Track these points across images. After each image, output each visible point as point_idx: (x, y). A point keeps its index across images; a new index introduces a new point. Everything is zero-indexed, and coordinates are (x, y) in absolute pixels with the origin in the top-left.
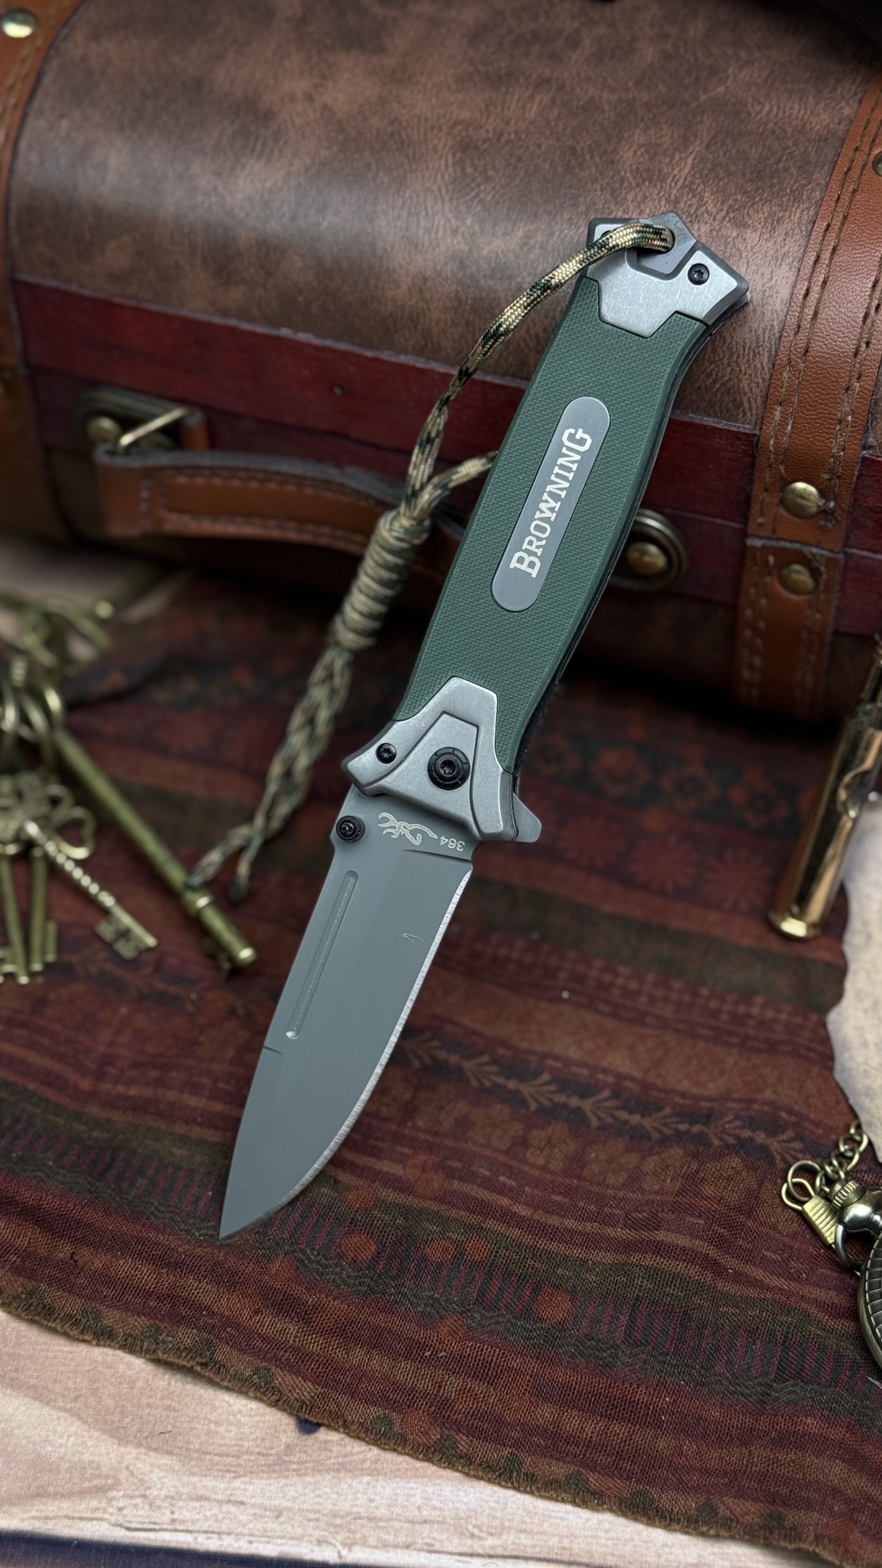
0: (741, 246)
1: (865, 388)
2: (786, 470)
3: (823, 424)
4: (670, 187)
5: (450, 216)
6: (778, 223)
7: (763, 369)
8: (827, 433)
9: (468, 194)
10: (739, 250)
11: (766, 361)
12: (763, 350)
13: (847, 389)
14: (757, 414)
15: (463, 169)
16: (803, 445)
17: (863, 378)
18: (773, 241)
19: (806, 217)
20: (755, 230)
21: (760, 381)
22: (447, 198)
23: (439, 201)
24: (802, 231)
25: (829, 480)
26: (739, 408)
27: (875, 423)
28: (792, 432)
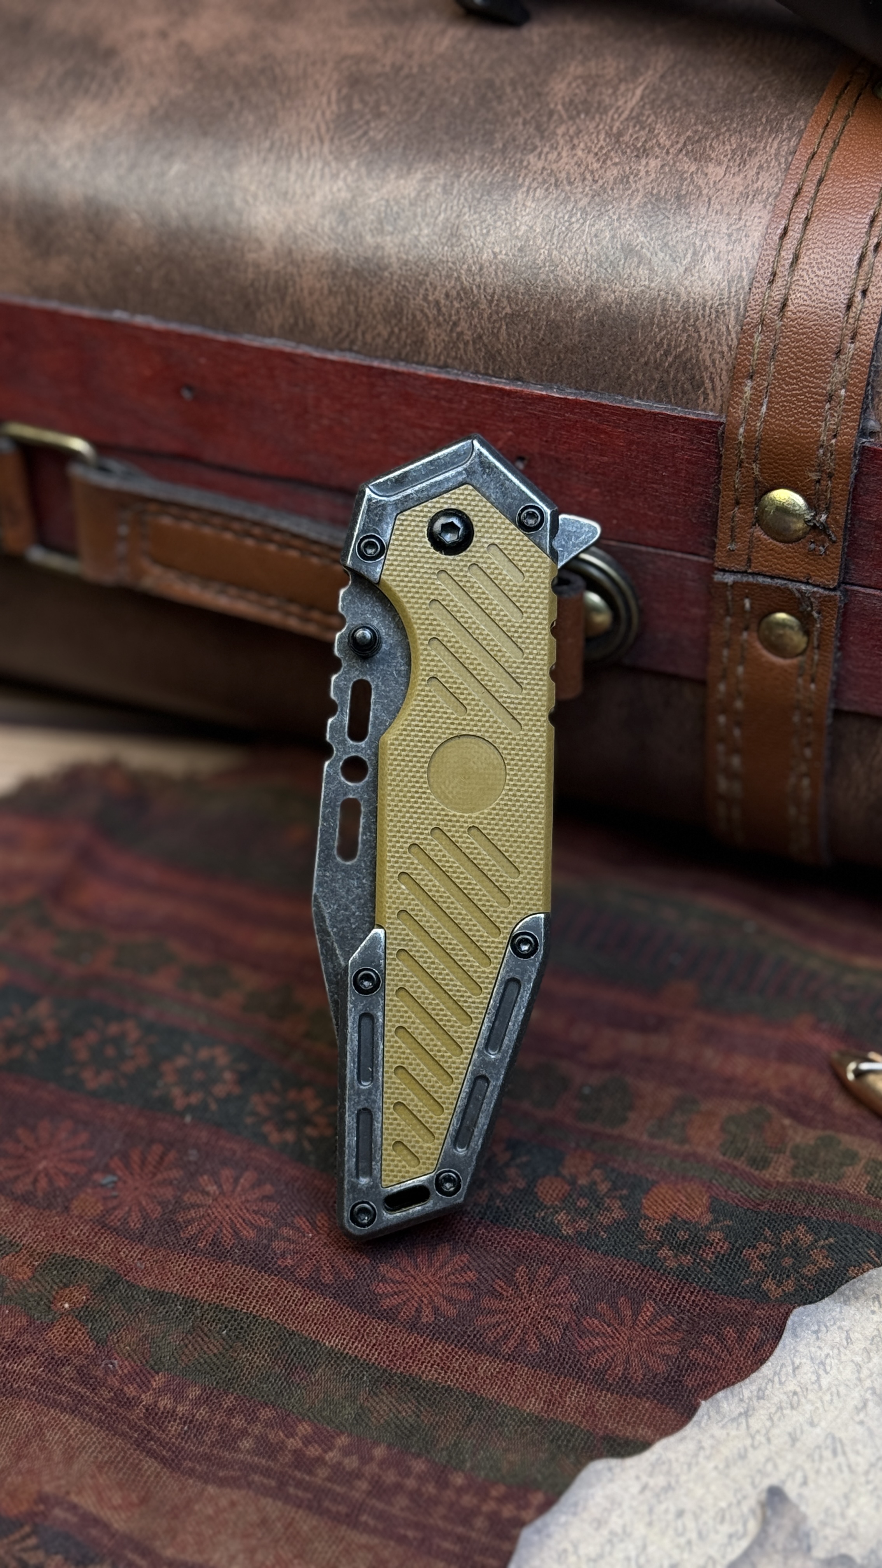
0: (701, 182)
1: (863, 351)
2: (761, 471)
3: (808, 402)
4: (613, 119)
5: (330, 158)
6: (749, 155)
7: (729, 334)
8: (814, 414)
9: (354, 132)
10: (699, 188)
11: (733, 322)
12: (729, 308)
13: (839, 353)
14: (722, 396)
15: (350, 106)
16: (781, 432)
17: (859, 337)
18: (742, 176)
19: (786, 148)
20: (720, 164)
21: (725, 349)
22: (327, 139)
23: (317, 142)
24: (780, 164)
25: (818, 481)
26: (699, 388)
27: (877, 400)
28: (767, 414)
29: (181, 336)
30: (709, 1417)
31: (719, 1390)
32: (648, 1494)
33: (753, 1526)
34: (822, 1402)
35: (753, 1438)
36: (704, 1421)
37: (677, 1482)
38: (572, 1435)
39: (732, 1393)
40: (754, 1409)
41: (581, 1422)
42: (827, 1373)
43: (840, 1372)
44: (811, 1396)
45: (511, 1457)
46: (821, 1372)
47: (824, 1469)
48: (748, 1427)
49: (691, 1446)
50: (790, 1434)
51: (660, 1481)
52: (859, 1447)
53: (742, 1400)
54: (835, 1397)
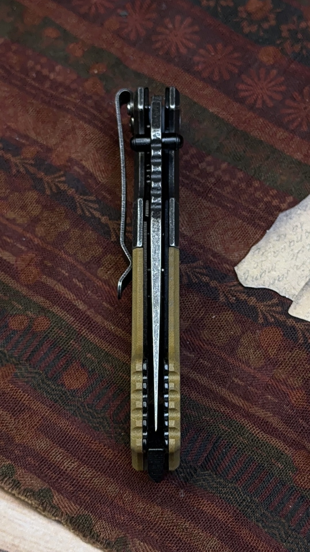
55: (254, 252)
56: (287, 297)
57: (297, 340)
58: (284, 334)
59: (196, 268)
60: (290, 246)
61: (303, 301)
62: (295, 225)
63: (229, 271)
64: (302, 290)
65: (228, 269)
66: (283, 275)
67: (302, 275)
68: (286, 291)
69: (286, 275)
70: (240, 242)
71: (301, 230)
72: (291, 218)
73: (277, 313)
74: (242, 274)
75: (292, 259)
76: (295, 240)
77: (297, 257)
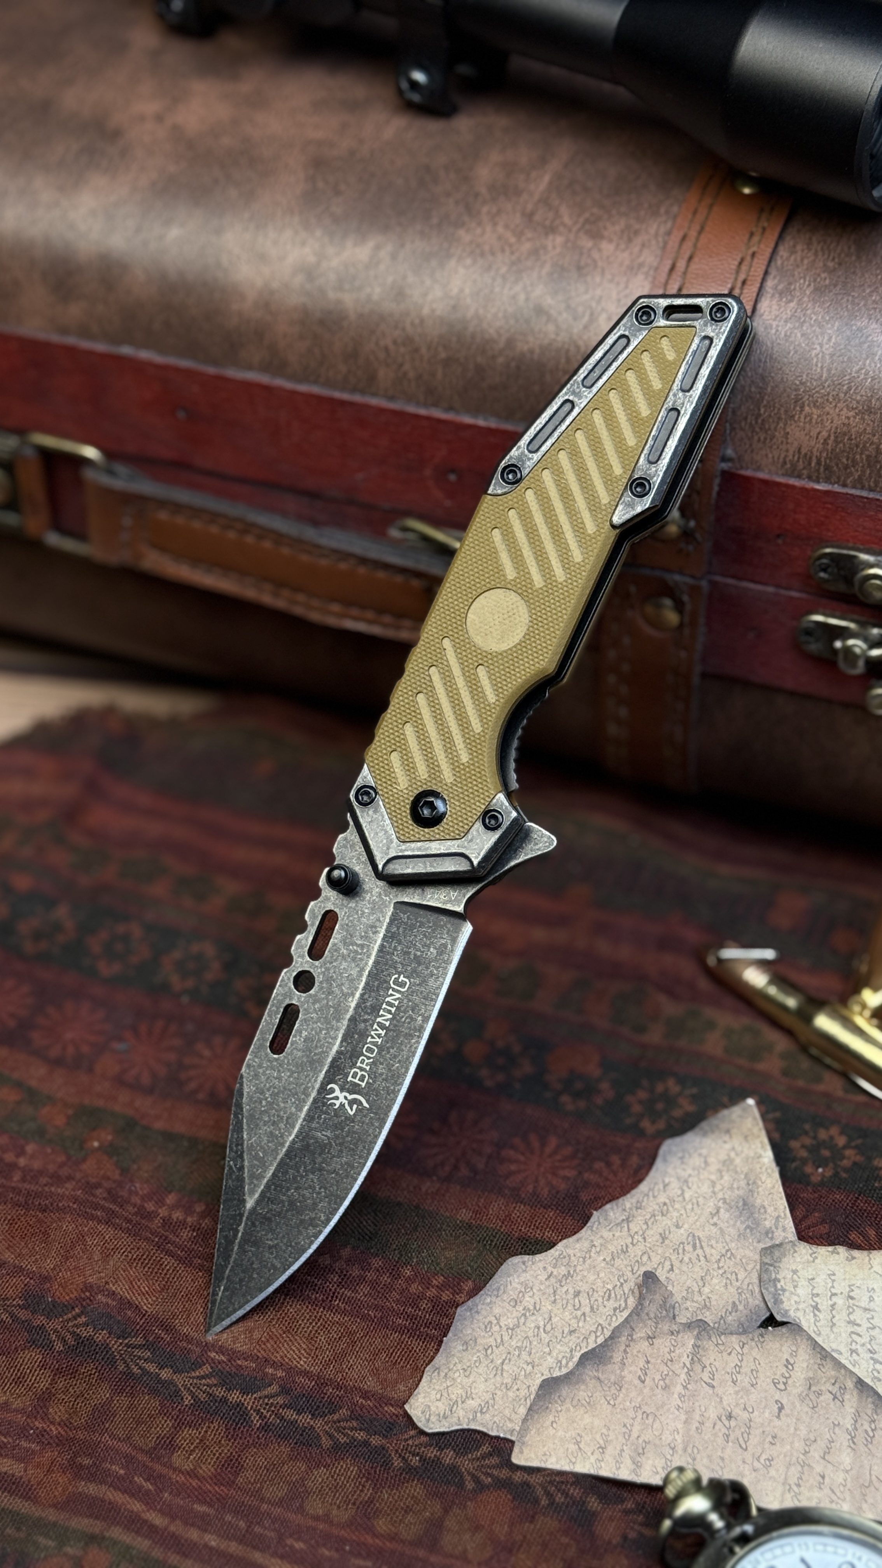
0: (596, 256)
4: (526, 201)
5: (299, 228)
6: (634, 235)
9: (318, 207)
10: (595, 261)
15: (314, 184)
18: (629, 251)
19: (663, 229)
22: (296, 211)
23: (288, 214)
24: (658, 243)
25: (689, 496)
27: (733, 434)
29: (177, 370)
30: (600, 1223)
31: (607, 1203)
32: (553, 1280)
33: (632, 1302)
34: (685, 1210)
35: (632, 1238)
36: (595, 1226)
37: (575, 1271)
38: (495, 1237)
39: (617, 1205)
40: (633, 1216)
41: (501, 1227)
42: (689, 1188)
43: (699, 1187)
44: (677, 1206)
45: (447, 1254)
46: (685, 1188)
47: (686, 1259)
48: (629, 1230)
49: (586, 1244)
50: (661, 1234)
51: (563, 1270)
52: (713, 1242)
53: (624, 1210)
54: (695, 1206)
55: (431, 1376)
56: (502, 1435)
57: (537, 1501)
58: (514, 1498)
59: (339, 1422)
60: (487, 1355)
61: (532, 1437)
62: (487, 1321)
63: (397, 1416)
64: (525, 1421)
65: (394, 1414)
66: (487, 1402)
67: (517, 1396)
68: (498, 1426)
69: (491, 1402)
70: (402, 1367)
71: (498, 1327)
72: (478, 1312)
73: (494, 1467)
74: (419, 1414)
75: (495, 1375)
76: (494, 1344)
77: (502, 1370)
